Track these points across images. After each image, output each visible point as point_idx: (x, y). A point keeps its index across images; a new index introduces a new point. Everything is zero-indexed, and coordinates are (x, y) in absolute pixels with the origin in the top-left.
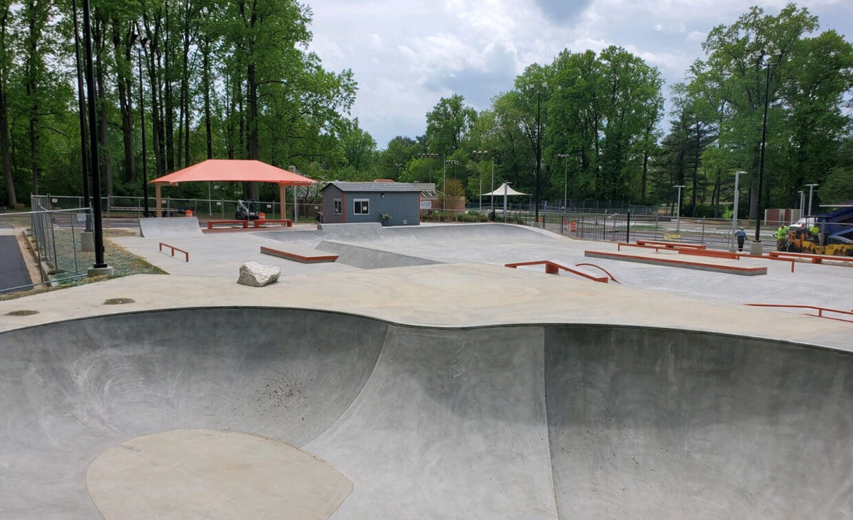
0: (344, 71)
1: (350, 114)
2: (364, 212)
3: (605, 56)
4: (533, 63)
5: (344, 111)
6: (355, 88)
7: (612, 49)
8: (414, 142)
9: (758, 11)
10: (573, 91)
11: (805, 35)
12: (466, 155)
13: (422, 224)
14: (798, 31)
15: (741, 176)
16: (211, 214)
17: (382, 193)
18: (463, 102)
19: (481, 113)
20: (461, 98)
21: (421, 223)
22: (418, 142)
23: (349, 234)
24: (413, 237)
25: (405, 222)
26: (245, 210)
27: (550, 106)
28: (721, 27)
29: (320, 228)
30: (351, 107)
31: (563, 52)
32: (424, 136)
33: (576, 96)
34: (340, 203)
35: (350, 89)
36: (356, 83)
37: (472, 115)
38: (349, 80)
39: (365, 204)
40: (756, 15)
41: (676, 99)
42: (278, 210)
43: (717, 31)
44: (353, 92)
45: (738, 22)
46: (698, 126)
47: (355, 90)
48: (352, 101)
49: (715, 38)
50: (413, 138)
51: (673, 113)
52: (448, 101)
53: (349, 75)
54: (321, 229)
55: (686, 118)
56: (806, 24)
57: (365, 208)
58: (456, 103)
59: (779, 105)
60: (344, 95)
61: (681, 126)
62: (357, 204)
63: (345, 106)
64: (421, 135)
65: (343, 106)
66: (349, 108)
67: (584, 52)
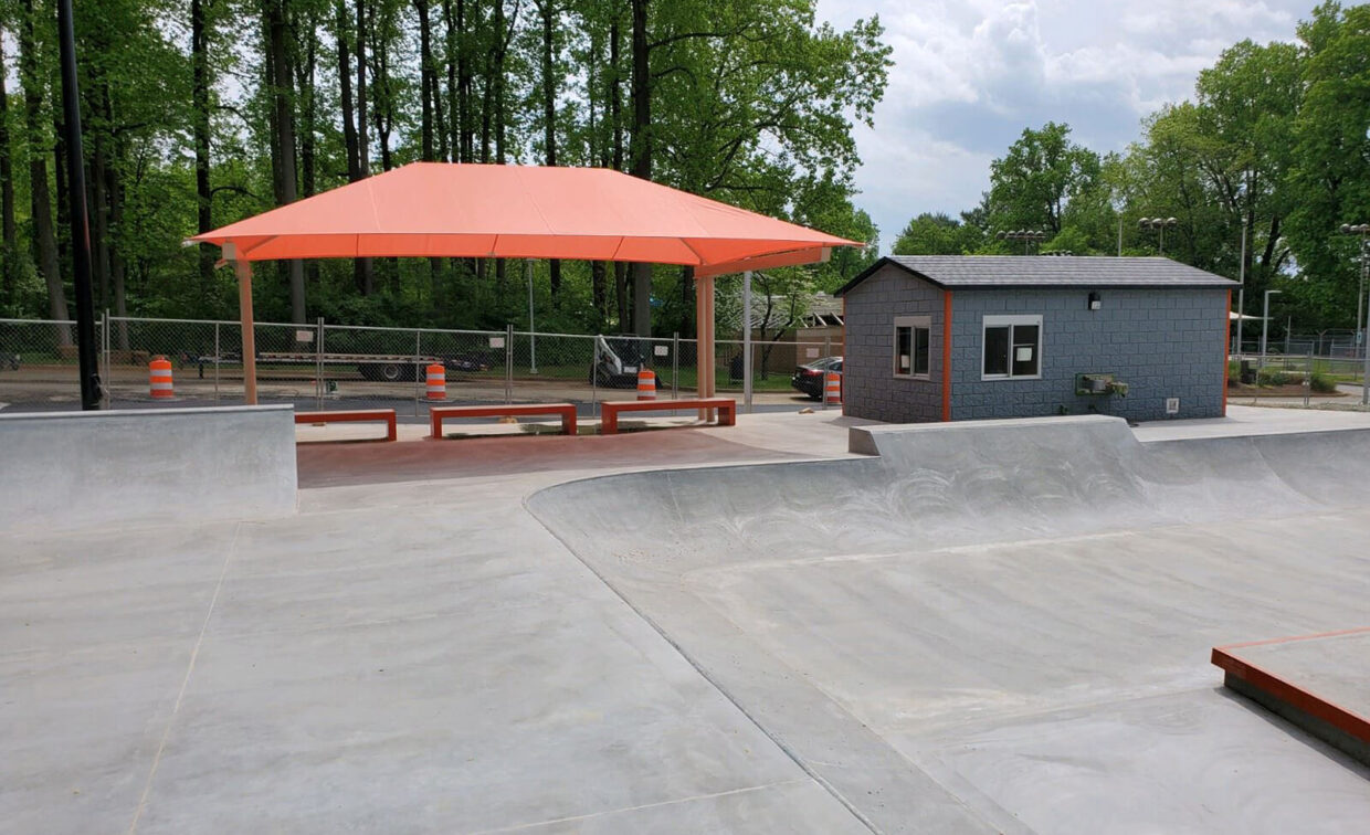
0: (860, 22)
1: (871, 125)
2: (1021, 368)
4: (1241, 41)
5: (859, 117)
6: (887, 62)
8: (955, 224)
12: (1084, 239)
16: (534, 370)
17: (1094, 293)
18: (1067, 136)
19: (1106, 158)
20: (1063, 130)
21: (1231, 410)
22: (962, 223)
23: (1000, 475)
24: (1274, 482)
25: (1172, 405)
26: (612, 362)
29: (860, 443)
30: (874, 108)
31: (1321, 7)
32: (977, 211)
34: (923, 334)
35: (875, 63)
36: (890, 50)
37: (1089, 162)
38: (871, 43)
39: (1027, 335)
42: (688, 358)
44: (879, 72)
47: (885, 68)
48: (877, 93)
50: (955, 216)
52: (1040, 137)
53: (873, 29)
54: (872, 451)
57: (1025, 354)
58: (1053, 140)
60: (859, 79)
62: (996, 337)
63: (859, 106)
64: (969, 209)
65: (854, 106)
66: (869, 110)
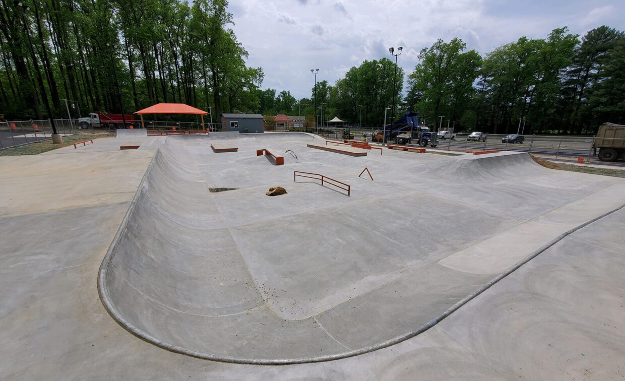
2: (236, 127)
3: (381, 62)
7: (384, 59)
9: (441, 41)
10: (366, 78)
11: (461, 52)
13: (265, 132)
14: (457, 50)
15: (387, 110)
17: (245, 118)
23: (222, 136)
25: (257, 131)
27: (358, 84)
28: (426, 48)
33: (368, 80)
34: (225, 123)
35: (261, 76)
38: (260, 71)
39: (236, 123)
40: (440, 43)
41: (409, 81)
43: (424, 50)
45: (433, 46)
46: (419, 93)
48: (261, 81)
49: (423, 53)
51: (407, 88)
55: (414, 90)
56: (461, 47)
57: (236, 125)
59: (451, 84)
60: (258, 78)
61: (412, 93)
62: (232, 124)
67: (372, 61)
